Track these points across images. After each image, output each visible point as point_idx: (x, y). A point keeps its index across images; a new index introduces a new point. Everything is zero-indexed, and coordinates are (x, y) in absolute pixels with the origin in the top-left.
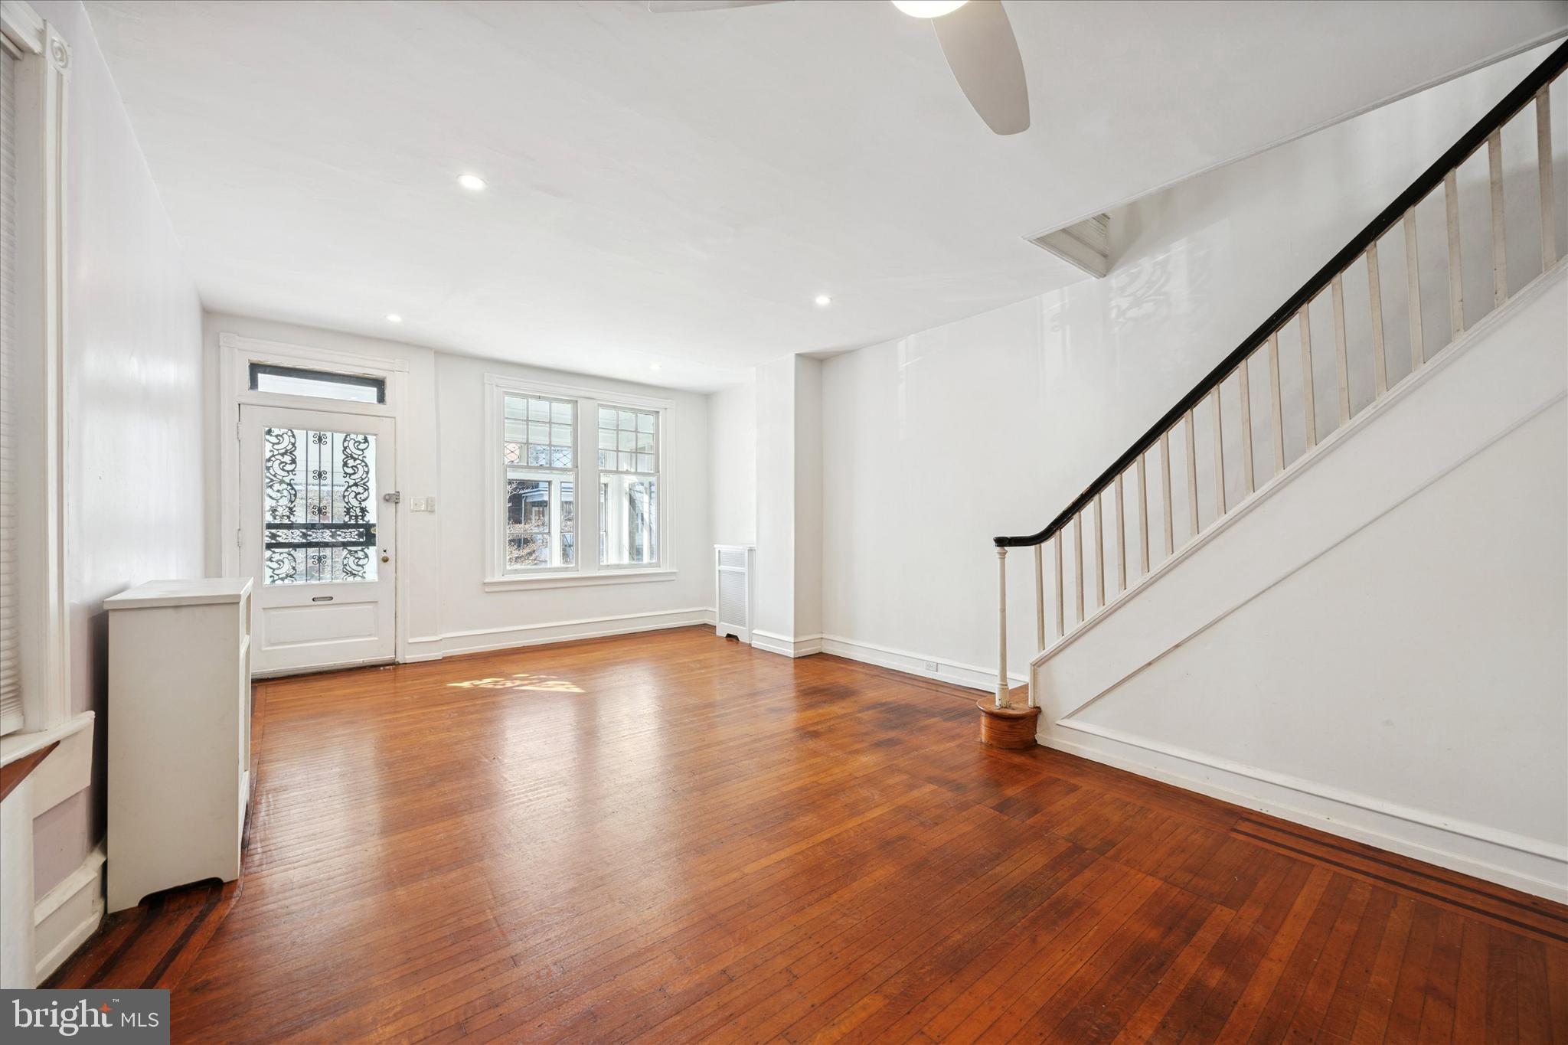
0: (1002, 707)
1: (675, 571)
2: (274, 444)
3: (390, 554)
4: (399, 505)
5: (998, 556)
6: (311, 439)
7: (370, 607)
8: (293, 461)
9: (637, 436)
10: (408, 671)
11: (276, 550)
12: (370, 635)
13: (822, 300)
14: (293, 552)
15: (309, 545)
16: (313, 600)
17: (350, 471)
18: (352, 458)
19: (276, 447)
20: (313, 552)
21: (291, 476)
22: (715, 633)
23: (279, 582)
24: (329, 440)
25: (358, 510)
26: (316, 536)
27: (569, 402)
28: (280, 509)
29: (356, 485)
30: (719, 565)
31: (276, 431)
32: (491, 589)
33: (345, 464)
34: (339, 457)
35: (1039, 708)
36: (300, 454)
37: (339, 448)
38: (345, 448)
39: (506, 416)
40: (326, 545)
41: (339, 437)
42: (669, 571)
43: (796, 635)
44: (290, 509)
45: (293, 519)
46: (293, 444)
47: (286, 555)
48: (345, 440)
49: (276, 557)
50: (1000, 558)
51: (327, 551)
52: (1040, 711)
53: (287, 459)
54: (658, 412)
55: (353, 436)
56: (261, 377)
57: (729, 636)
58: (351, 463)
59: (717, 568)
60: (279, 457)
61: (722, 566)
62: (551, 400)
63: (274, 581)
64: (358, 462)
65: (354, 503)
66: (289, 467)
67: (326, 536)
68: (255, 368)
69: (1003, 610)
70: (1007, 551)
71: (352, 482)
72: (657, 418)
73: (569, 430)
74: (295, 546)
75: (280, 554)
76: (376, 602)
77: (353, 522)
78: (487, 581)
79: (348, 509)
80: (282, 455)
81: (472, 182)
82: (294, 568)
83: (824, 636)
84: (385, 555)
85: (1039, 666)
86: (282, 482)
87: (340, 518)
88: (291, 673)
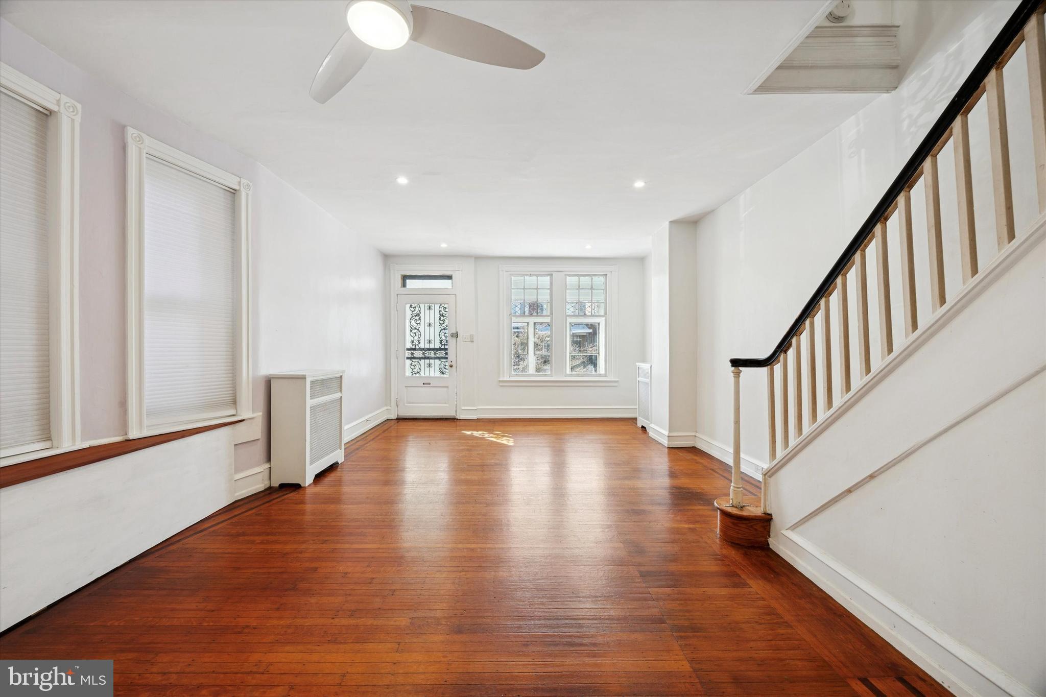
0: (733, 506)
1: (617, 380)
2: (412, 311)
3: (454, 363)
4: (458, 339)
5: (732, 375)
6: (426, 308)
7: (445, 389)
8: (420, 319)
9: (592, 291)
10: (462, 423)
11: (413, 360)
12: (446, 403)
13: (639, 184)
14: (419, 361)
15: (425, 358)
16: (424, 384)
17: (442, 322)
18: (443, 316)
19: (413, 313)
20: (427, 361)
21: (419, 326)
22: (637, 424)
23: (414, 375)
24: (433, 308)
25: (445, 341)
26: (427, 354)
27: (548, 275)
28: (415, 341)
29: (444, 329)
30: (639, 377)
31: (413, 306)
32: (504, 384)
33: (440, 319)
34: (438, 316)
35: (770, 515)
36: (422, 315)
37: (437, 311)
38: (440, 311)
39: (513, 287)
40: (431, 358)
41: (437, 306)
42: (613, 380)
43: (670, 431)
44: (419, 341)
45: (420, 346)
46: (420, 311)
47: (417, 363)
48: (440, 308)
49: (414, 364)
50: (734, 377)
51: (432, 361)
52: (772, 519)
53: (417, 318)
54: (607, 275)
55: (443, 305)
56: (408, 281)
57: (643, 427)
58: (442, 318)
59: (638, 379)
60: (414, 317)
61: (640, 378)
62: (537, 275)
63: (413, 374)
64: (445, 318)
65: (444, 338)
66: (418, 322)
67: (432, 354)
68: (405, 278)
69: (737, 422)
70: (741, 371)
71: (442, 328)
72: (606, 279)
73: (549, 291)
74: (420, 358)
75: (415, 362)
76: (447, 387)
77: (443, 347)
78: (501, 379)
79: (441, 341)
80: (416, 316)
81: (402, 180)
82: (420, 369)
83: (697, 435)
84: (451, 364)
85: (770, 477)
86: (415, 329)
87: (438, 346)
88: (415, 417)
